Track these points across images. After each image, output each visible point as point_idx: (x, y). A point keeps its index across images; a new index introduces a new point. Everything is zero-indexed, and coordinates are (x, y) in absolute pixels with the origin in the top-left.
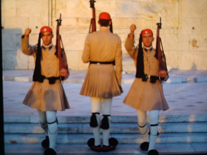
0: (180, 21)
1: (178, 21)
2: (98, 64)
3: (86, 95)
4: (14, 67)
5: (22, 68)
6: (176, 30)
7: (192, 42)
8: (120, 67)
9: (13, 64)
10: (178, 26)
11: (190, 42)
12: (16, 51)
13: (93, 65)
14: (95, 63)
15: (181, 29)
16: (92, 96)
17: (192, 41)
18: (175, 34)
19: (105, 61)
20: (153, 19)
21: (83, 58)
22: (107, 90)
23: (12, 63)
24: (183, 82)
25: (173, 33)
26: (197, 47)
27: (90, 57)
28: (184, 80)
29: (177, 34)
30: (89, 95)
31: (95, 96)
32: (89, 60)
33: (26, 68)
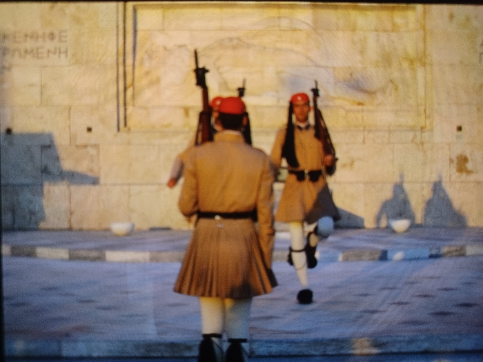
0: (427, 112)
1: (425, 111)
2: (218, 218)
3: (189, 293)
4: (37, 223)
5: (55, 226)
6: (418, 134)
7: (455, 161)
8: (269, 225)
9: (33, 218)
10: (423, 124)
11: (451, 161)
12: (42, 185)
13: (204, 223)
14: (210, 215)
15: (431, 130)
16: (203, 295)
17: (457, 158)
18: (416, 144)
19: (233, 210)
20: (365, 108)
21: (181, 204)
22: (239, 281)
23: (32, 213)
24: (432, 257)
25: (413, 141)
26: (469, 172)
27: (196, 203)
28: (434, 252)
29: (422, 143)
30: (195, 294)
31: (210, 295)
32: (196, 209)
33: (65, 225)
